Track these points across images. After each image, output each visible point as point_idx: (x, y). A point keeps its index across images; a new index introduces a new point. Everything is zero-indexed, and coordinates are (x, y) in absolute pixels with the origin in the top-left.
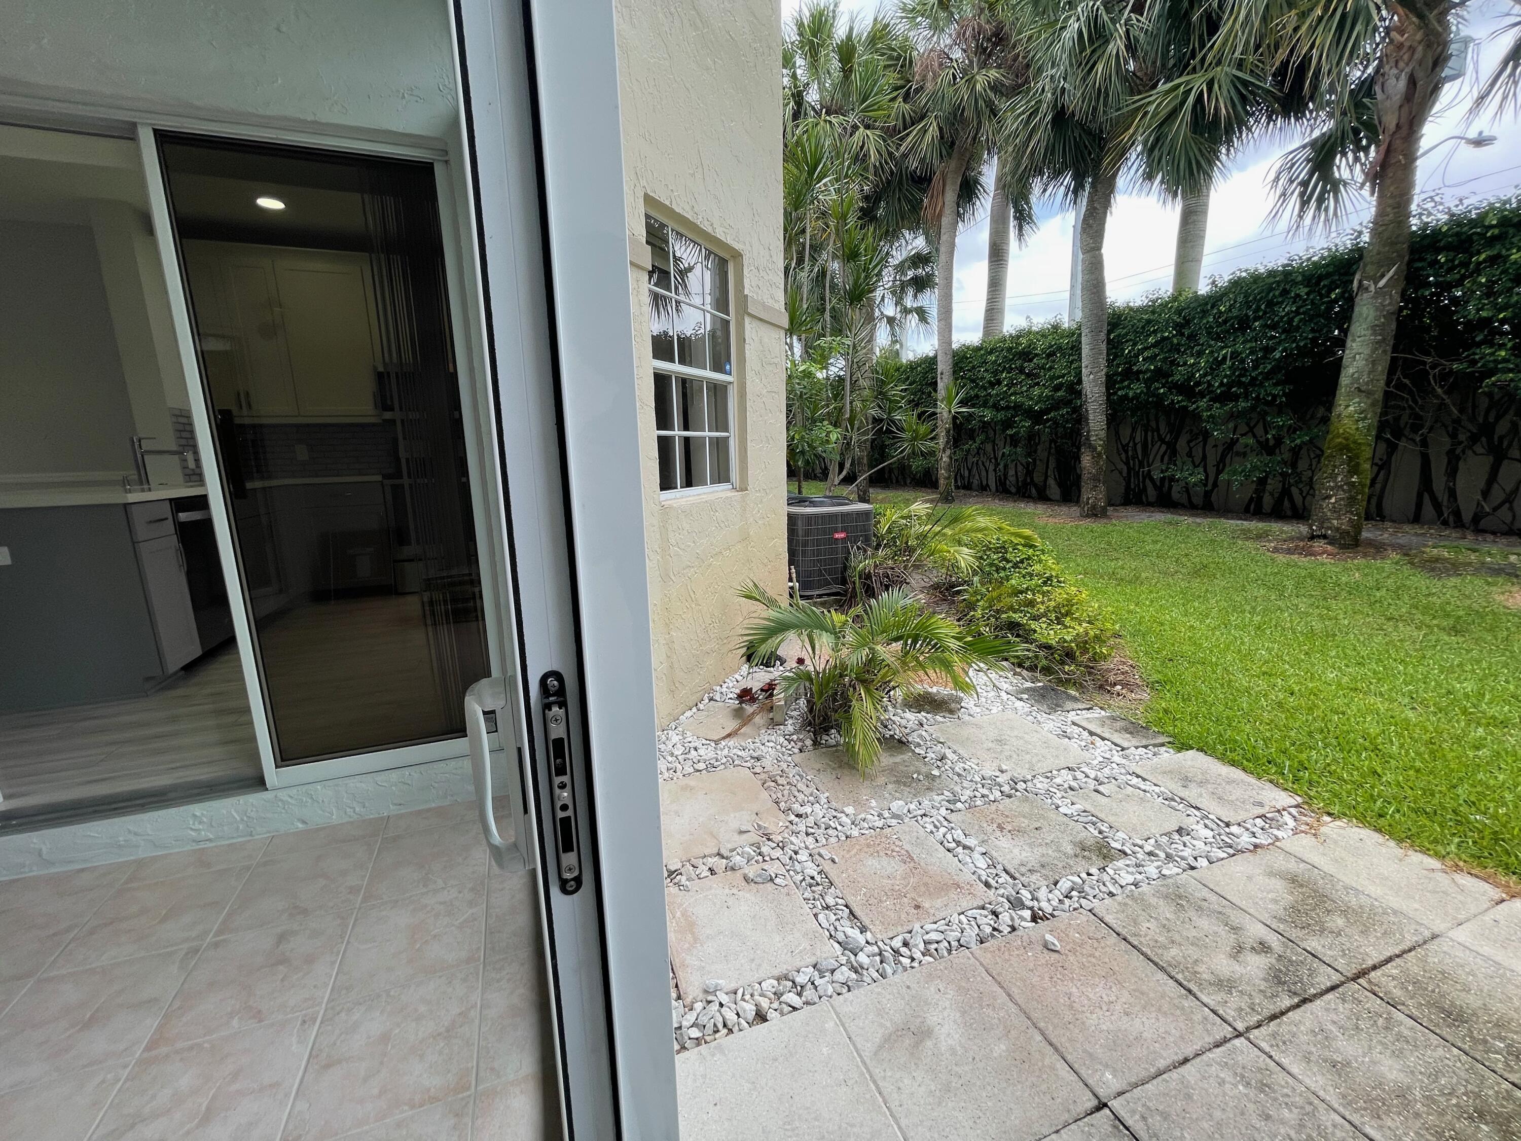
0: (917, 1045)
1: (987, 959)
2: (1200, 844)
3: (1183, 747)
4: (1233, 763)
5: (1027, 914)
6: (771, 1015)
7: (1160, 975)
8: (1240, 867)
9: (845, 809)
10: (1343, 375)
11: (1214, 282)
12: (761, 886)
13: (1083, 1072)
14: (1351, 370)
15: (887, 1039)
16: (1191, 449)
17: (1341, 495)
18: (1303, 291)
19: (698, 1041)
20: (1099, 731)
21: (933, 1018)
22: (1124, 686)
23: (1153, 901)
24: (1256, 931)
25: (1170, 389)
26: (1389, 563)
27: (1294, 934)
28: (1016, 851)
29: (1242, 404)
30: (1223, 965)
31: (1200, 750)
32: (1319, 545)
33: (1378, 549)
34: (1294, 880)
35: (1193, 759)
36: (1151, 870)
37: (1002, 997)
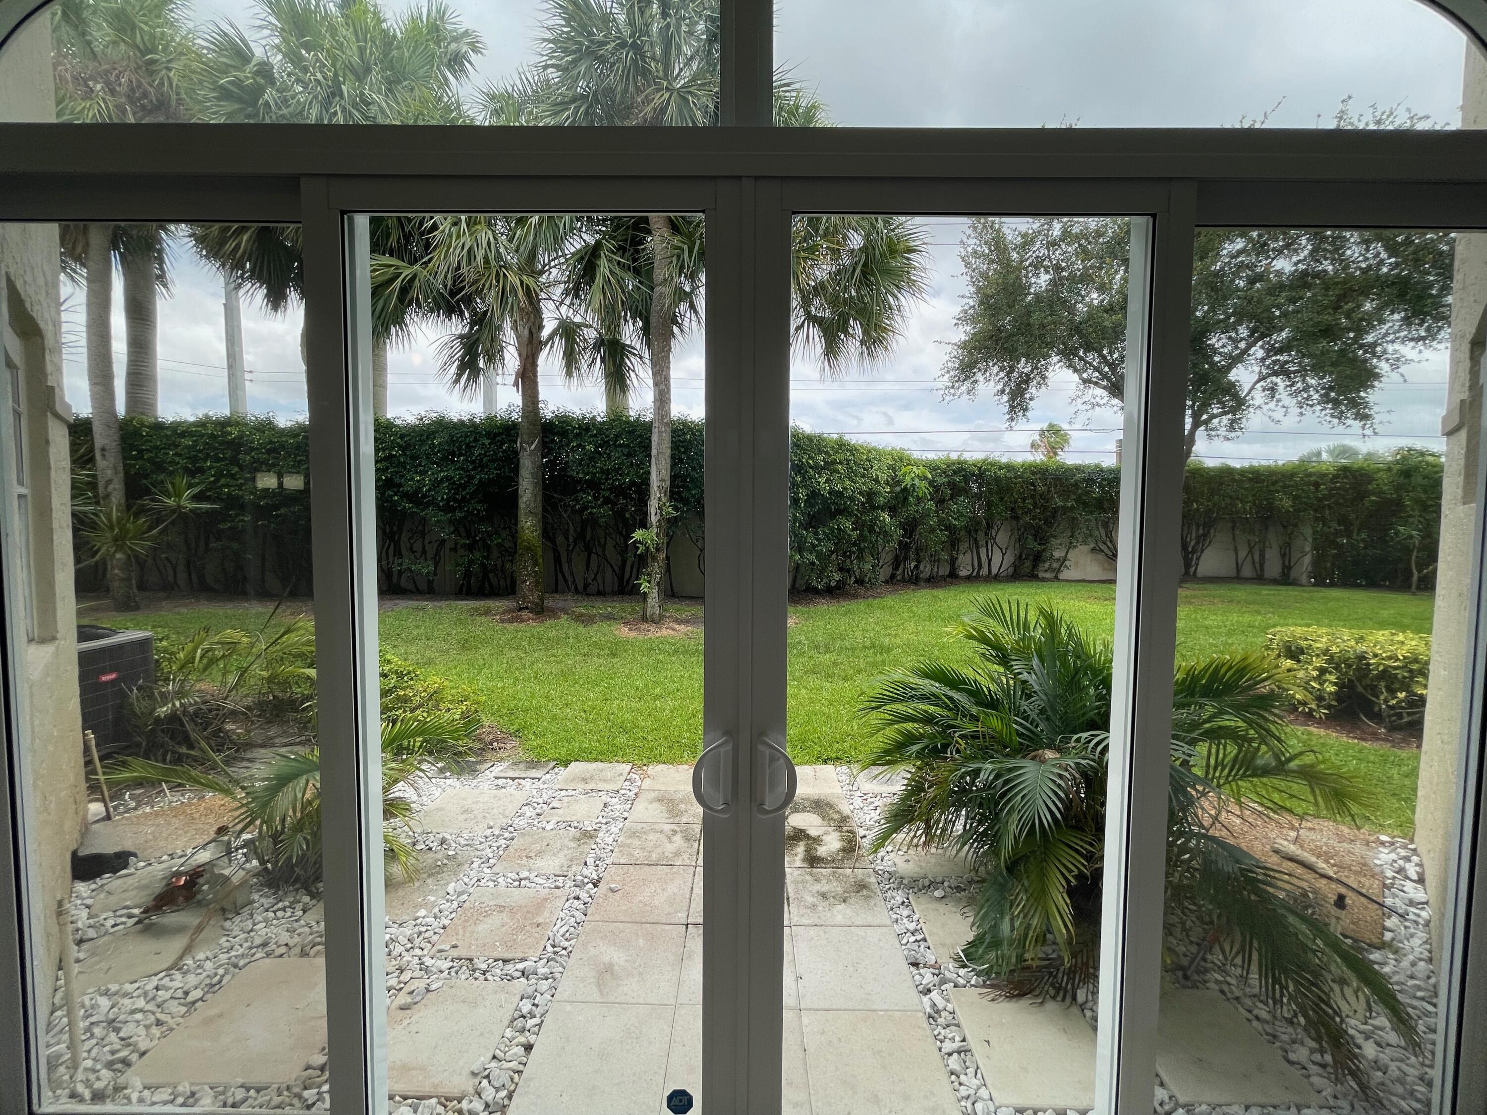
0: (612, 974)
1: (597, 917)
2: (618, 807)
3: (566, 764)
4: (596, 760)
5: (591, 886)
6: (532, 1039)
7: (659, 867)
8: (640, 806)
9: (418, 914)
10: (520, 502)
11: (421, 419)
12: (424, 1002)
13: (672, 921)
14: (525, 499)
15: (599, 985)
16: (412, 545)
17: (532, 580)
18: (487, 442)
19: (510, 1097)
20: (516, 775)
21: (606, 959)
22: (497, 741)
23: (628, 842)
24: (667, 828)
25: (402, 497)
26: (564, 619)
27: (677, 820)
28: (551, 862)
29: (459, 514)
30: (670, 848)
31: (576, 760)
32: (525, 614)
33: (553, 613)
34: (659, 800)
35: (575, 767)
36: (614, 830)
37: (621, 925)
